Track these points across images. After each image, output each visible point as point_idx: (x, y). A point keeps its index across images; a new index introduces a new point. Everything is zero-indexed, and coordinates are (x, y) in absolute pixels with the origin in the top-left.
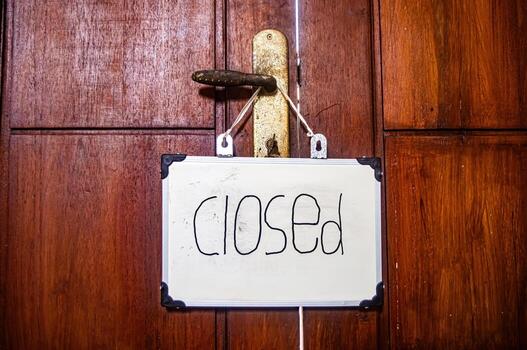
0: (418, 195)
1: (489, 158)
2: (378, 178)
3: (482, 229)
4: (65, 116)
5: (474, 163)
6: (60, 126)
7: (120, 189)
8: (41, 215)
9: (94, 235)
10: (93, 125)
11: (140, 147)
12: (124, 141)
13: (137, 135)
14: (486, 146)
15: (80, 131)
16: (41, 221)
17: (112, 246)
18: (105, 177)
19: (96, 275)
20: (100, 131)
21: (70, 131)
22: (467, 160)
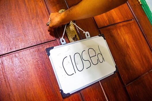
0: (112, 41)
1: (122, 29)
2: (105, 39)
3: (128, 45)
4: (7, 49)
5: (120, 30)
6: (7, 53)
7: (34, 66)
8: (9, 84)
9: (30, 84)
10: (18, 49)
11: (35, 51)
12: (30, 51)
13: (33, 48)
14: (120, 26)
15: (14, 52)
16: (10, 86)
17: (38, 85)
18: (27, 64)
19: (36, 97)
20: (21, 51)
21: (11, 53)
22: (118, 30)
